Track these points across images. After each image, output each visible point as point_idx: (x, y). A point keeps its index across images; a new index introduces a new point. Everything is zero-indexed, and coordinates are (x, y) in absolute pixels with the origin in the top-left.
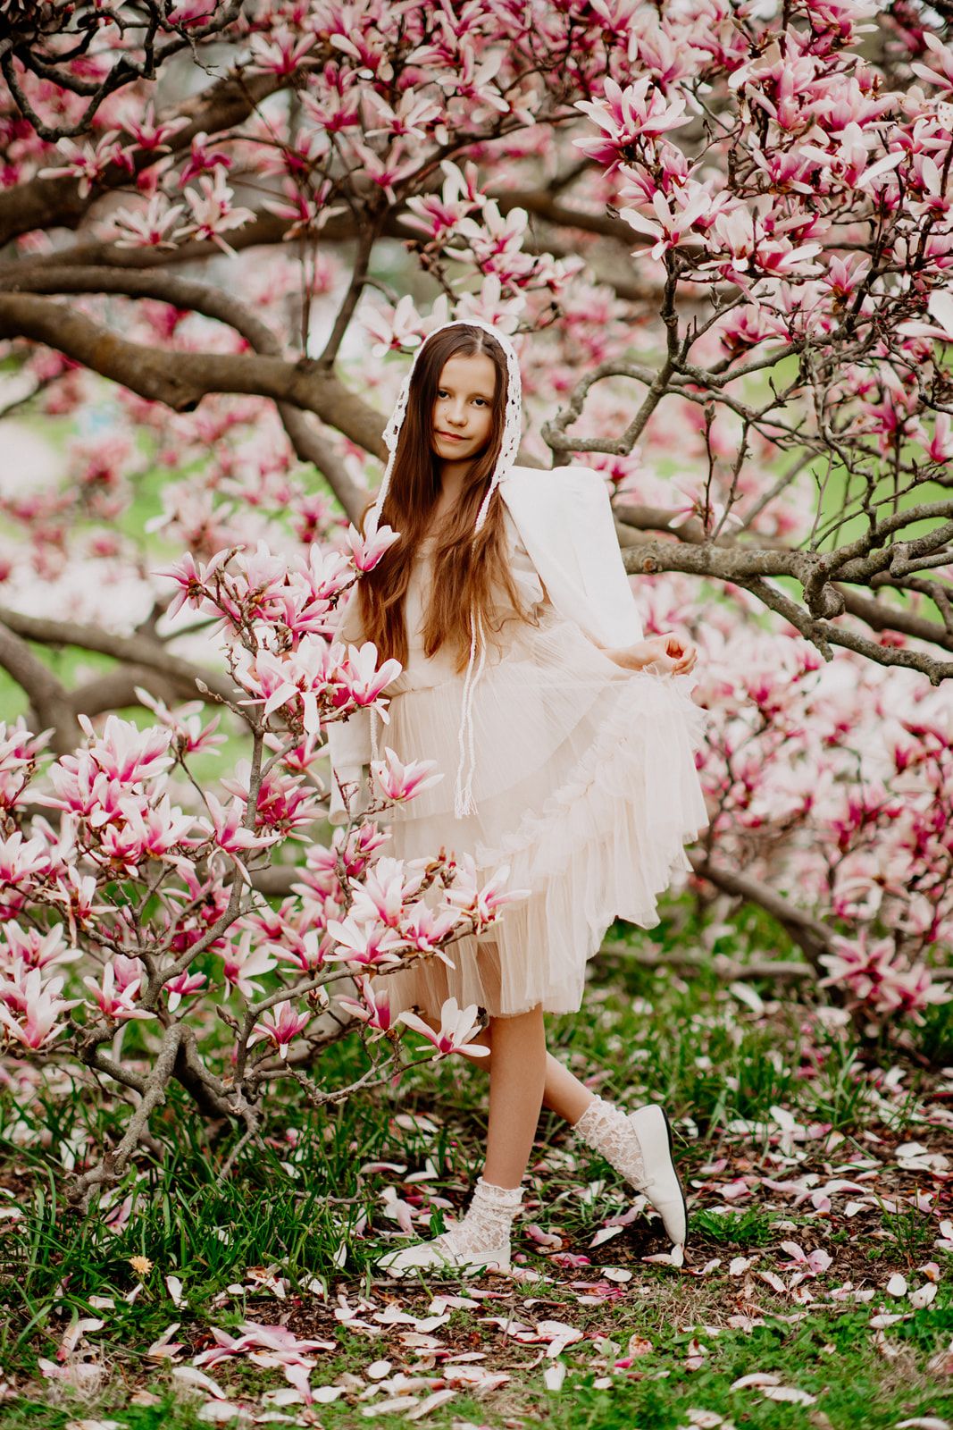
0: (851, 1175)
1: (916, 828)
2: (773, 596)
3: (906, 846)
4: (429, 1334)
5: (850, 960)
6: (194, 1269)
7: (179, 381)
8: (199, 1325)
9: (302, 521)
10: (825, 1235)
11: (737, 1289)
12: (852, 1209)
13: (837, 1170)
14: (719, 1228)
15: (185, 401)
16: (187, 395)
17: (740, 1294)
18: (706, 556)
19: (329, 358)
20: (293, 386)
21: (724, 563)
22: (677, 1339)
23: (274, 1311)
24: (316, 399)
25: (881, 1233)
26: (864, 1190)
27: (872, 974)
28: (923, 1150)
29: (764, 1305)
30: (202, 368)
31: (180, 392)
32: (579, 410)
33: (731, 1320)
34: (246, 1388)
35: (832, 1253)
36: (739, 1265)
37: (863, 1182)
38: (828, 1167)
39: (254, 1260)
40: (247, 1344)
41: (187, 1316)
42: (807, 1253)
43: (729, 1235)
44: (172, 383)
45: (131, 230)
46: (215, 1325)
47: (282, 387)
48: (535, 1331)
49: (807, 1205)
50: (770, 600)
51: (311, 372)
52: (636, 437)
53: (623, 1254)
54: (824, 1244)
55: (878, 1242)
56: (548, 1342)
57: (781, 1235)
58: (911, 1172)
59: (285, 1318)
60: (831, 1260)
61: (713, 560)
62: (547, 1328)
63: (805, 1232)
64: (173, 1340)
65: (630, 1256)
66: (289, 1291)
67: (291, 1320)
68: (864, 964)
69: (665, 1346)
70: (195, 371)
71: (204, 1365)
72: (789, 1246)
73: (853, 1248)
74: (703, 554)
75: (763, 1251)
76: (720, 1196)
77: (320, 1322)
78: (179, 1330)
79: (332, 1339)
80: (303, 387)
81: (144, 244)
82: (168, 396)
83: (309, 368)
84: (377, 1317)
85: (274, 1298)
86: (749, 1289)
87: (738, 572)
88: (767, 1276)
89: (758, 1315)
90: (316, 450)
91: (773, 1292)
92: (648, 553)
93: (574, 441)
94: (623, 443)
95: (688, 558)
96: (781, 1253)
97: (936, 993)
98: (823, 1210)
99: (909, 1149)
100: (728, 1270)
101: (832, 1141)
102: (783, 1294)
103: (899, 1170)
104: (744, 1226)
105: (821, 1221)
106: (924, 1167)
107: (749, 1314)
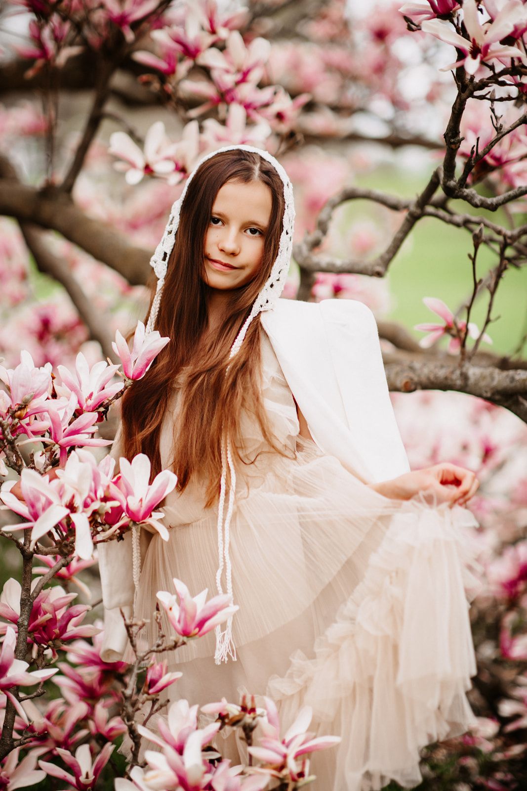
18: (465, 377)
20: (37, 209)
21: (483, 384)
32: (324, 232)
51: (54, 196)
52: (389, 260)
61: (470, 380)
87: (498, 392)
92: (406, 374)
93: (328, 264)
94: (378, 265)
95: (446, 378)
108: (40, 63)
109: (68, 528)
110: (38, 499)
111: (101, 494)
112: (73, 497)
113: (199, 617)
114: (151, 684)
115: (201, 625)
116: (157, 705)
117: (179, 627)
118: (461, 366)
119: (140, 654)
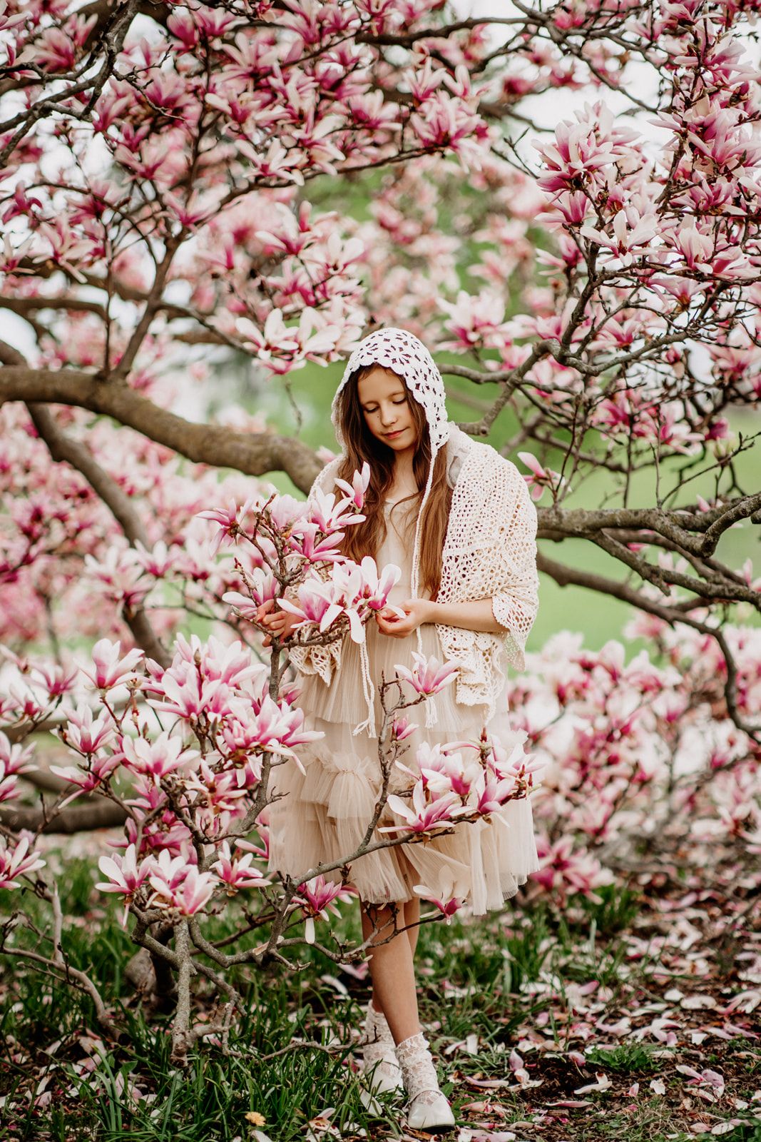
0: (654, 1015)
1: (581, 745)
2: (615, 546)
6: (268, 1121)
9: (25, 517)
10: (701, 1058)
11: (678, 1104)
12: (698, 1038)
13: (636, 1014)
14: (614, 1060)
17: (681, 1107)
18: (559, 515)
19: (125, 369)
20: (94, 394)
21: (575, 520)
24: (117, 405)
25: (743, 1054)
26: (680, 1025)
27: (560, 865)
28: (682, 995)
29: (711, 1112)
33: (693, 1127)
35: (720, 1072)
36: (658, 1087)
37: (669, 1019)
38: (624, 1011)
39: (307, 1114)
42: (699, 1071)
43: (623, 1065)
47: (82, 396)
49: (652, 1038)
50: (613, 549)
51: (111, 381)
52: (494, 419)
54: (705, 1064)
55: (745, 1061)
57: (668, 1064)
58: (693, 1010)
60: (721, 1076)
63: (680, 1058)
66: (343, 1137)
68: (550, 859)
72: (683, 1069)
73: (729, 1066)
74: (556, 513)
75: (664, 1074)
76: (581, 1038)
80: (104, 394)
83: (109, 377)
86: (687, 1103)
87: (588, 527)
88: (695, 1091)
89: (712, 1121)
91: (708, 1103)
94: (484, 425)
96: (678, 1074)
97: (605, 877)
98: (673, 1043)
99: (674, 995)
100: (653, 1091)
101: (606, 994)
102: (717, 1104)
103: (684, 1010)
104: (634, 1058)
105: (685, 1049)
106: (698, 1006)
107: (703, 1121)
113: (436, 678)
114: (399, 732)
115: (437, 684)
116: (400, 750)
117: (421, 687)
118: (555, 507)
119: (389, 708)
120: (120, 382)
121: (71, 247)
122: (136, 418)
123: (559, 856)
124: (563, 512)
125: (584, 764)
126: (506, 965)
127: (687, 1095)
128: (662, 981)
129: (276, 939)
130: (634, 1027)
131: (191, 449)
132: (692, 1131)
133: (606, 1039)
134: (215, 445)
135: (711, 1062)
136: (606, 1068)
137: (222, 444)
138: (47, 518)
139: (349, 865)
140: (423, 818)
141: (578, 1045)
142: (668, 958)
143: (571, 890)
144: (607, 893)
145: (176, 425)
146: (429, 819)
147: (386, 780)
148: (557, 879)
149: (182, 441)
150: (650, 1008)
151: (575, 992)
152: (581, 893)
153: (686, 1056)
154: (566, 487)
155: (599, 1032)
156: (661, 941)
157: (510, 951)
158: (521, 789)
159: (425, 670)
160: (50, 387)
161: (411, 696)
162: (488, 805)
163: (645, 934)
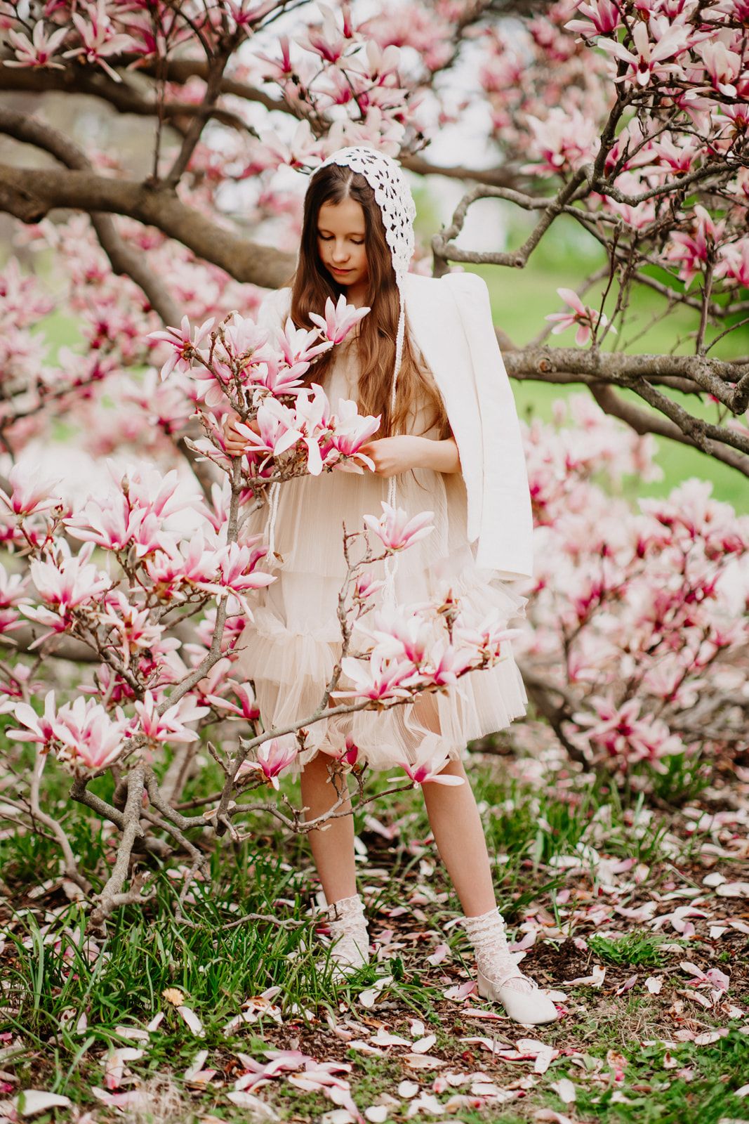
0: (683, 901)
1: (657, 604)
2: (656, 395)
3: (649, 620)
4: (427, 1053)
5: (605, 719)
6: (199, 998)
7: (30, 194)
8: (223, 1052)
9: (92, 330)
10: (712, 955)
11: (669, 1006)
12: (716, 932)
13: (665, 898)
14: (615, 951)
15: (34, 213)
16: (36, 208)
17: (671, 1010)
18: (596, 359)
19: (175, 178)
20: (142, 202)
21: (613, 365)
22: (645, 1053)
23: (281, 1037)
24: (164, 215)
26: (706, 915)
27: (623, 730)
28: (723, 879)
29: (701, 1019)
30: (51, 184)
31: (31, 205)
32: (460, 227)
33: (676, 1034)
34: (297, 1110)
35: (727, 972)
36: (654, 985)
37: (698, 906)
38: (655, 894)
39: (247, 991)
40: (280, 1069)
41: (210, 1043)
42: (705, 970)
43: (624, 957)
44: (23, 196)
45: (23, 51)
46: (238, 1050)
47: (129, 204)
48: (514, 1048)
49: (669, 929)
50: (653, 399)
51: (160, 190)
52: (530, 251)
53: (542, 976)
54: (714, 963)
56: (534, 1059)
57: (672, 958)
58: (728, 898)
59: (295, 1043)
60: (727, 978)
61: (602, 363)
62: (527, 1046)
63: (689, 953)
64: (205, 1067)
65: (550, 978)
66: (285, 1018)
67: (301, 1045)
68: (615, 722)
69: (639, 1060)
70: (44, 185)
71: (246, 1089)
72: (687, 966)
73: (740, 966)
74: (593, 357)
75: (666, 970)
76: (592, 922)
77: (327, 1046)
78: (209, 1058)
79: (344, 1061)
80: (152, 203)
81: (33, 64)
82: (18, 208)
83: (158, 187)
84: (373, 1039)
85: (274, 1025)
86: (678, 1006)
87: (626, 373)
88: (690, 993)
89: (699, 1029)
90: (133, 264)
91: (701, 1008)
92: (542, 356)
93: (471, 253)
94: (519, 255)
95: (579, 360)
96: (681, 972)
97: (674, 745)
98: (690, 934)
99: (713, 879)
100: (647, 989)
101: (642, 872)
102: (711, 1009)
103: (718, 897)
104: (638, 949)
105: (699, 944)
106: (737, 894)
107: (691, 1028)
108: (149, 56)
109: (301, 450)
110: (271, 427)
111: (327, 423)
112: (305, 424)
113: (405, 533)
114: (361, 590)
115: (406, 538)
116: (364, 609)
117: (388, 541)
118: (592, 349)
119: (353, 564)
120: (169, 192)
121: (106, 41)
122: (183, 231)
123: (624, 720)
124: (601, 356)
125: (658, 625)
126: (540, 836)
127: (680, 996)
128: (709, 861)
129: (226, 805)
130: (658, 913)
131: (236, 268)
132: (674, 1038)
133: (621, 924)
134: (260, 264)
135: (721, 961)
136: (606, 959)
137: (267, 263)
138: (113, 332)
139: (306, 729)
140: (379, 685)
141: (586, 929)
142: (726, 835)
143: (634, 758)
144: (676, 762)
145: (222, 241)
146: (384, 688)
147: (346, 640)
148: (620, 744)
149: (228, 257)
150: (684, 892)
151: (607, 869)
152: (645, 761)
153: (697, 951)
154: (607, 328)
155: (617, 916)
156: (728, 817)
157: (549, 821)
158: (486, 661)
159: (393, 523)
160: (97, 194)
161: (378, 551)
162: (443, 676)
163: (714, 807)
